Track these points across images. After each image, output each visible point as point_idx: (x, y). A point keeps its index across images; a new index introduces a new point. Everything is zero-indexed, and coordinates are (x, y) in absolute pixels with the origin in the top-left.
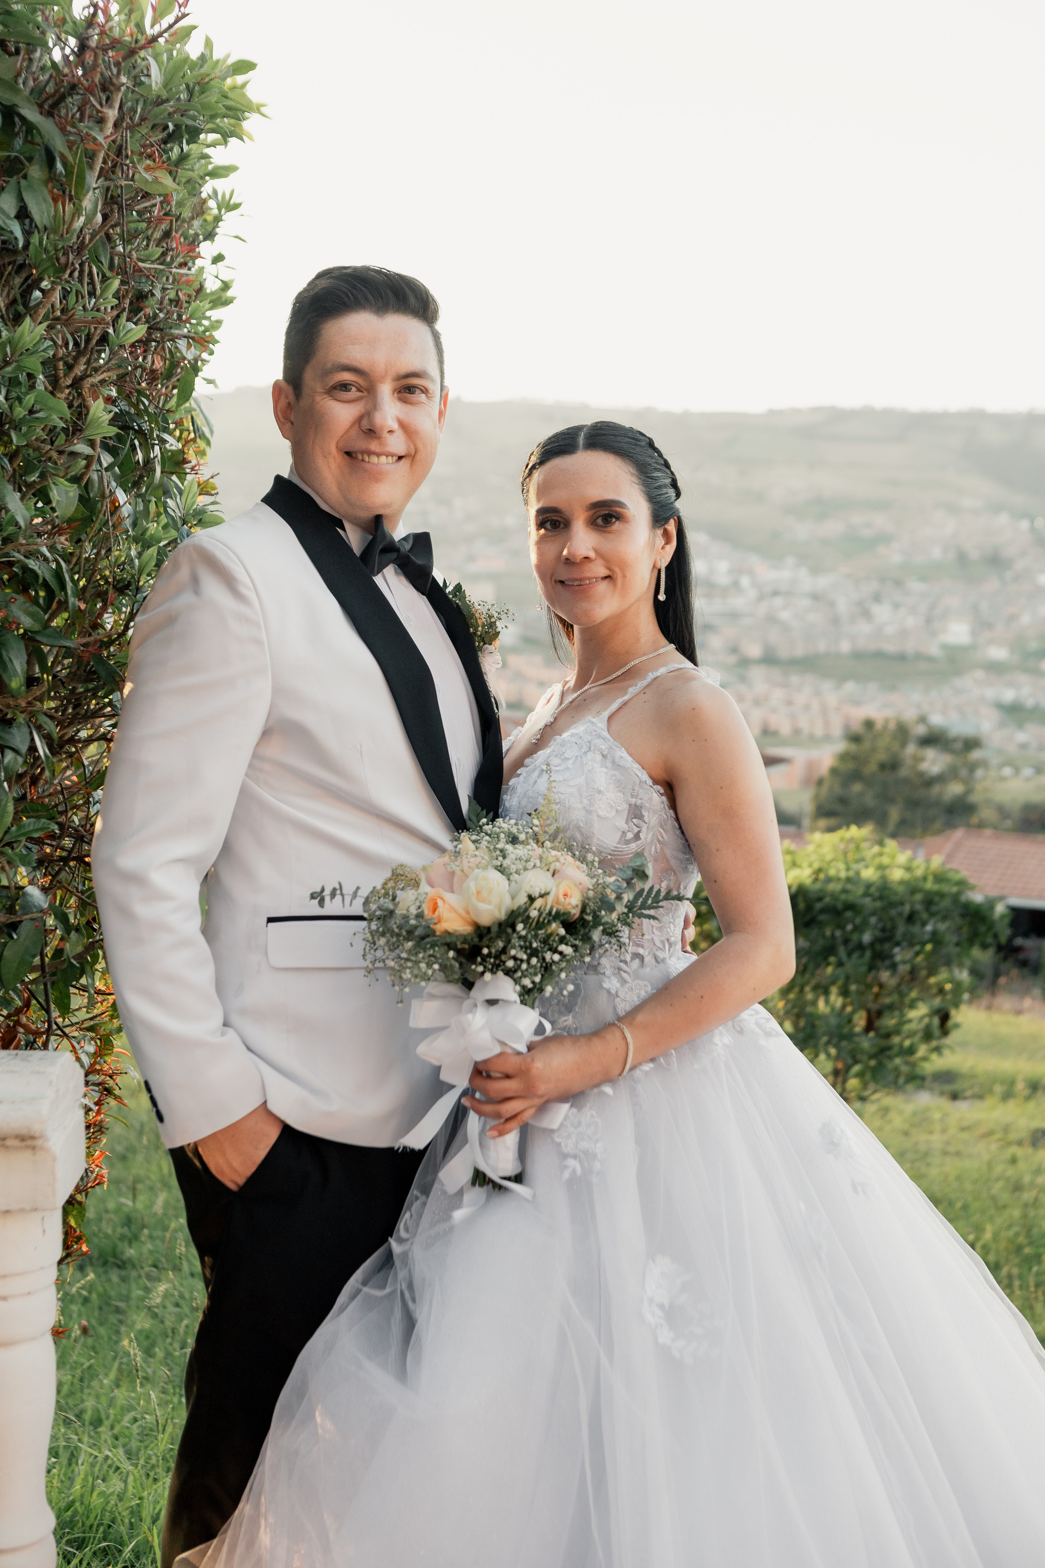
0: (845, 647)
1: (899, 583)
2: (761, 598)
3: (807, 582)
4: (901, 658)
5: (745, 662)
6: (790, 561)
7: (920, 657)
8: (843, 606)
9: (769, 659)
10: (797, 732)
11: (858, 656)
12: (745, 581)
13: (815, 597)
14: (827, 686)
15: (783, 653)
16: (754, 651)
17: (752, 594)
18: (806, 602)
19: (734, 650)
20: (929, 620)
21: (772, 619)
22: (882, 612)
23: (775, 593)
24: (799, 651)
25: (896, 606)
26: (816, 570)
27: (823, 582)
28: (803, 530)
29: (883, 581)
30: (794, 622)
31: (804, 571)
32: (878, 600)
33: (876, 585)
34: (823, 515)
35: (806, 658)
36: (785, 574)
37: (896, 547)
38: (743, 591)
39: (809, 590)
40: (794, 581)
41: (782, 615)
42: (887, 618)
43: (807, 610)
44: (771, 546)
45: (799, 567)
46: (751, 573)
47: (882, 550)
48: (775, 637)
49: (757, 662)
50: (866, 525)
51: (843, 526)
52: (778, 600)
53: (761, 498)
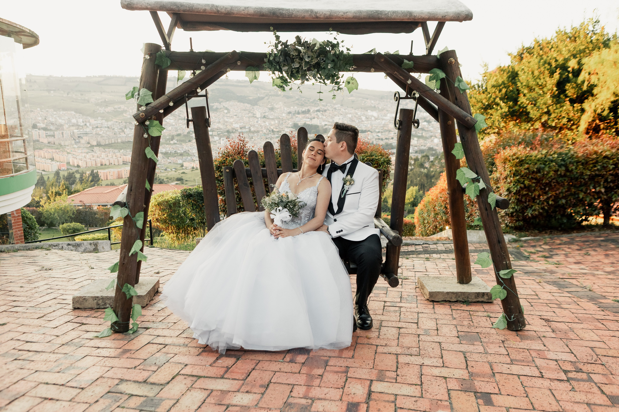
0: (119, 141)
2: (93, 128)
3: (105, 124)
5: (92, 146)
6: (99, 118)
8: (116, 130)
9: (99, 145)
10: (110, 164)
11: (123, 142)
12: (88, 124)
14: (116, 151)
15: (103, 143)
16: (95, 143)
17: (91, 127)
18: (106, 129)
19: (89, 143)
21: (97, 134)
23: (97, 127)
24: (107, 143)
26: (107, 120)
27: (110, 123)
28: (101, 110)
29: (126, 123)
30: (104, 135)
31: (104, 121)
32: (126, 128)
33: (124, 124)
34: (107, 106)
35: (109, 144)
36: (99, 122)
37: (128, 113)
38: (87, 127)
39: (106, 126)
40: (102, 124)
41: (100, 133)
42: (129, 132)
43: (107, 131)
44: (94, 114)
45: (102, 120)
46: (89, 122)
47: (124, 115)
48: (99, 139)
49: (96, 146)
50: (120, 108)
51: (113, 109)
52: (98, 129)
53: (88, 101)
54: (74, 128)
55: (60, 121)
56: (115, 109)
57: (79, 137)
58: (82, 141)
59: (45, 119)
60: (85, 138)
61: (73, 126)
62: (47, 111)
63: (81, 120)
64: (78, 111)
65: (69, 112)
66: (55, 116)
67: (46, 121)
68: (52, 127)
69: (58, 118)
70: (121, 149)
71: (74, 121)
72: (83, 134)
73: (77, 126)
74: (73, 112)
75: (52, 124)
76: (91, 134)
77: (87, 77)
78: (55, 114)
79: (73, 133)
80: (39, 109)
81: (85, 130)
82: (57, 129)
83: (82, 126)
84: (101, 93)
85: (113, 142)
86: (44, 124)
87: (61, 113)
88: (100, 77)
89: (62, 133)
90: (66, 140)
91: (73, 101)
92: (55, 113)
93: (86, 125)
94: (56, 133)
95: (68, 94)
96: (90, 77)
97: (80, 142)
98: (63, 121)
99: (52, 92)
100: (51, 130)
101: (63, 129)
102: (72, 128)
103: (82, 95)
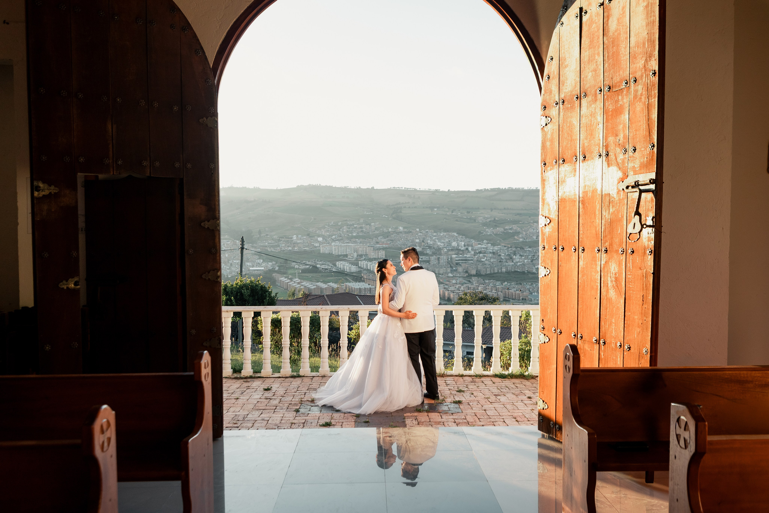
0: (504, 270)
1: (522, 248)
2: (475, 254)
3: (491, 248)
4: (523, 273)
5: (470, 276)
6: (485, 241)
7: (529, 272)
8: (503, 256)
9: (478, 275)
11: (508, 273)
12: (470, 249)
13: (493, 253)
14: (498, 283)
15: (483, 273)
16: (474, 272)
17: (473, 253)
18: (491, 255)
20: (532, 261)
21: (479, 261)
22: (517, 258)
23: (480, 253)
24: (488, 272)
25: (521, 256)
26: (493, 245)
27: (496, 248)
28: (489, 231)
29: (516, 248)
30: (487, 262)
31: (490, 245)
32: (515, 254)
33: (514, 249)
34: (496, 226)
35: (491, 274)
36: (483, 246)
37: (520, 236)
38: (469, 252)
39: (491, 251)
40: (486, 248)
41: (482, 260)
42: (518, 260)
43: (491, 258)
44: (479, 237)
45: (488, 243)
46: (472, 246)
47: (516, 237)
48: (480, 267)
49: (474, 276)
50: (510, 229)
51: (502, 229)
52: (481, 255)
53: (475, 221)
54: (454, 253)
55: (439, 244)
56: (505, 230)
57: (457, 264)
58: (460, 269)
59: (423, 241)
60: (463, 265)
61: (452, 250)
62: (427, 232)
63: (463, 243)
64: (461, 232)
65: (450, 234)
66: (434, 238)
67: (423, 243)
68: (428, 251)
69: (437, 241)
70: (505, 282)
71: (454, 244)
72: (462, 260)
73: (457, 250)
74: (455, 234)
75: (430, 247)
76: (472, 260)
77: (478, 190)
78: (434, 236)
79: (451, 258)
80: (418, 230)
81: (465, 256)
82: (434, 254)
83: (463, 251)
84: (492, 210)
85: (496, 271)
86: (420, 247)
87: (442, 235)
88: (493, 190)
89: (438, 259)
90: (441, 268)
91: (457, 220)
92: (435, 234)
93: (467, 249)
94: (433, 258)
95: (452, 212)
96: (481, 190)
97: (456, 270)
98: (442, 244)
99: (436, 209)
100: (427, 255)
101: (440, 254)
102: (450, 253)
103: (468, 212)
